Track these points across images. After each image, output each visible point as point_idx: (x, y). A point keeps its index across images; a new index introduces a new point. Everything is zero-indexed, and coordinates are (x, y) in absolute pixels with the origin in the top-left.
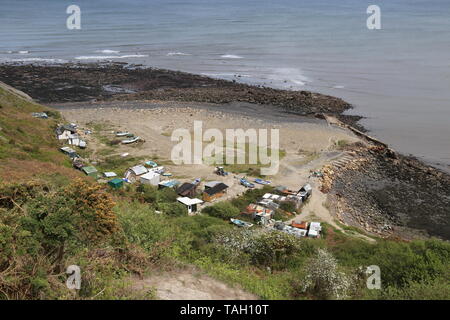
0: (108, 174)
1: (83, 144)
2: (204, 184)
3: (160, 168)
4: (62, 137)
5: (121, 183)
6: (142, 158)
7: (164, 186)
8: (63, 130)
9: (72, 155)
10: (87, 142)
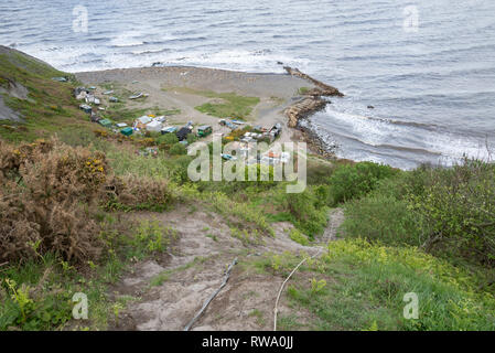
0: (120, 125)
1: (97, 101)
2: (197, 128)
3: (161, 117)
4: (79, 97)
5: (131, 132)
6: (146, 110)
7: (166, 132)
8: (80, 91)
9: (90, 111)
10: (100, 99)
